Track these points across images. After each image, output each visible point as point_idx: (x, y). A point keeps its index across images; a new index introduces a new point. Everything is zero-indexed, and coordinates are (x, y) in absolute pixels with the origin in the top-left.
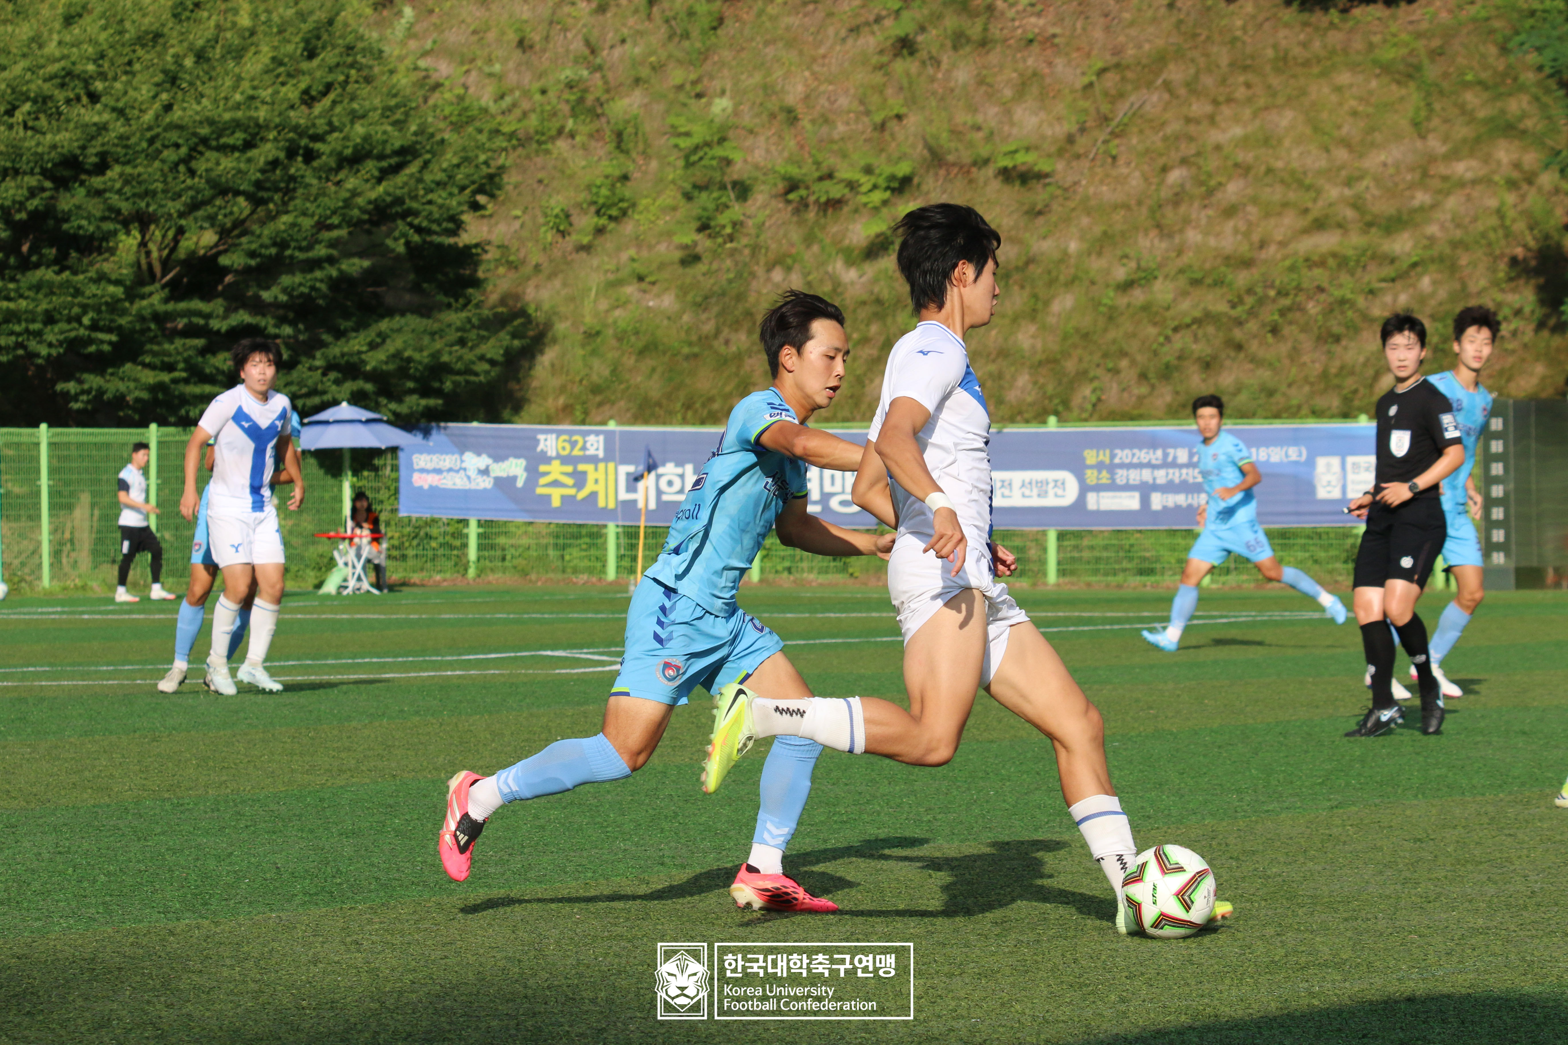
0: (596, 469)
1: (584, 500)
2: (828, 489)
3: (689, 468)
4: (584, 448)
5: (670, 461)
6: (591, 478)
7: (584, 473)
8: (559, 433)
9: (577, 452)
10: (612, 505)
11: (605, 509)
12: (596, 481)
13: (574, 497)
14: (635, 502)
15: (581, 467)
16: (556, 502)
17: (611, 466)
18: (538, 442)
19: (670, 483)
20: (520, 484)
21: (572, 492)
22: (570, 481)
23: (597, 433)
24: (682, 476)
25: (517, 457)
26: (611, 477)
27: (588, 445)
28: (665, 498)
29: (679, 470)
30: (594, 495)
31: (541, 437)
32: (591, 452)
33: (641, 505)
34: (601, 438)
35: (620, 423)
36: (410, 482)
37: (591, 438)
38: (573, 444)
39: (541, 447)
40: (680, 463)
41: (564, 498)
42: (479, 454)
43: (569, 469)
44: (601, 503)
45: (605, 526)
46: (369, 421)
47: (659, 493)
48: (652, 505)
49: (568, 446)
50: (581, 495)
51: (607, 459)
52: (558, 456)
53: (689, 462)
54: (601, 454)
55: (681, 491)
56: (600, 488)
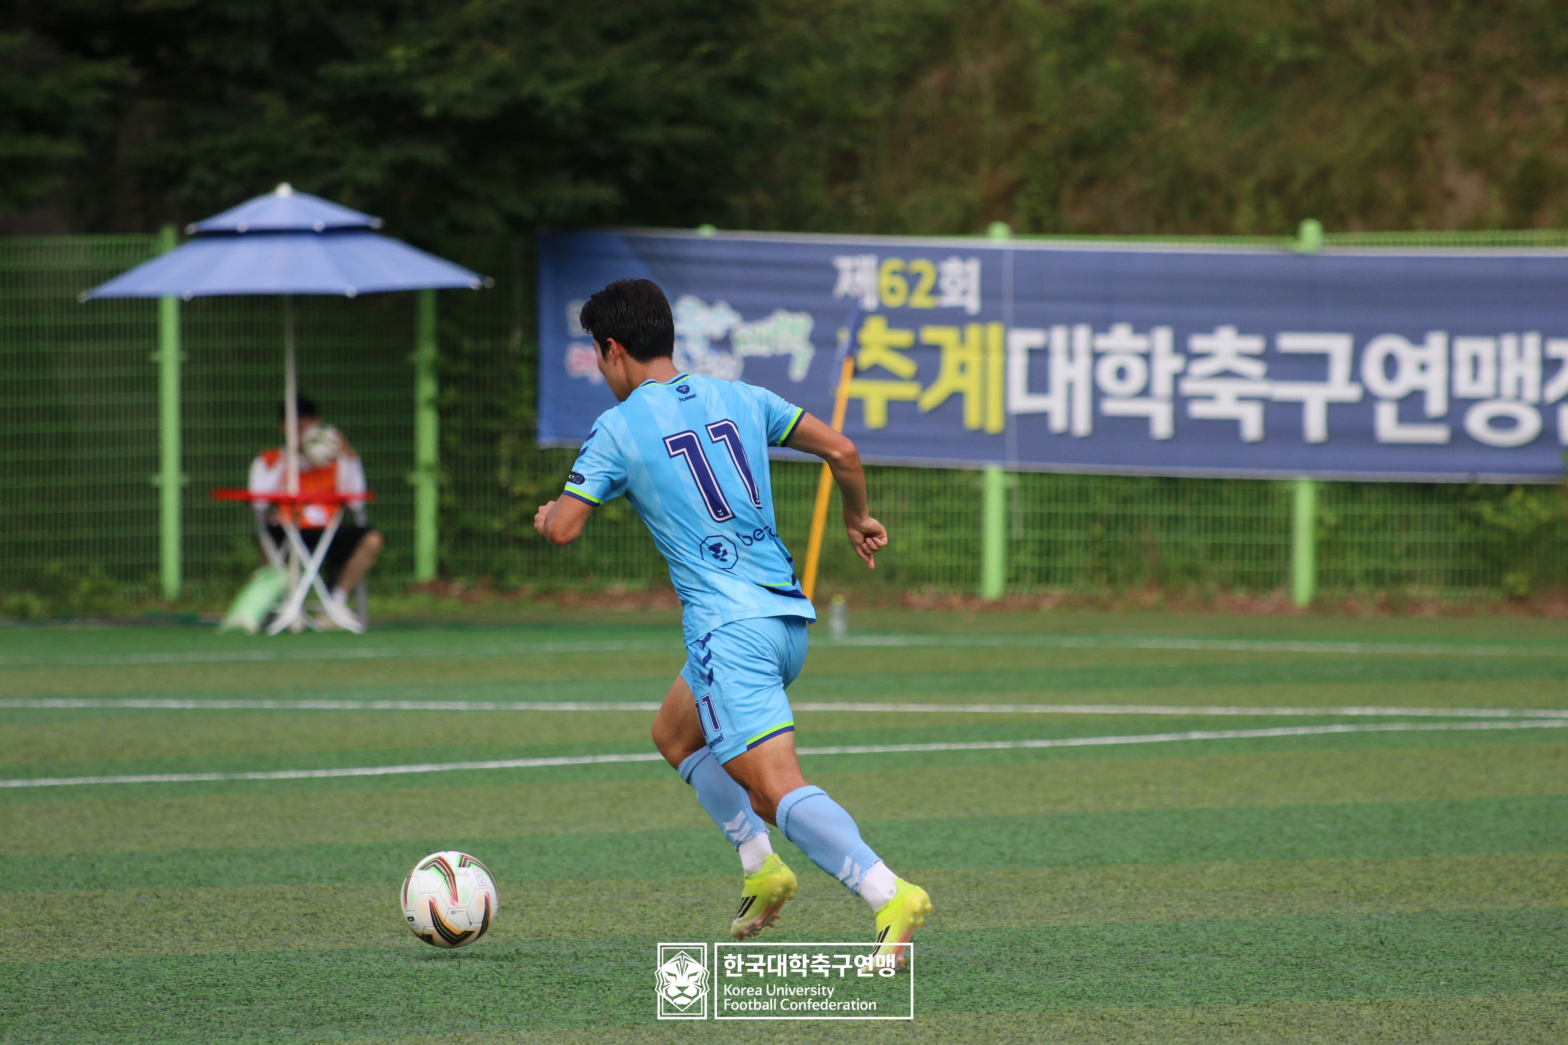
0: (962, 340)
1: (937, 410)
2: (1464, 387)
3: (1163, 338)
4: (936, 291)
5: (1120, 320)
6: (950, 360)
7: (936, 349)
8: (883, 254)
9: (921, 301)
10: (995, 423)
11: (980, 433)
12: (963, 368)
13: (913, 404)
14: (1042, 417)
15: (931, 335)
16: (875, 417)
17: (994, 331)
18: (834, 273)
19: (1121, 373)
20: (798, 371)
21: (907, 391)
22: (904, 366)
23: (964, 255)
24: (1147, 357)
25: (793, 309)
26: (995, 360)
27: (945, 284)
28: (1111, 407)
29: (1140, 343)
30: (956, 399)
31: (844, 263)
32: (951, 299)
33: (1058, 423)
34: (973, 267)
35: (1017, 231)
36: (561, 367)
37: (952, 267)
38: (913, 280)
39: (844, 285)
40: (1142, 327)
41: (894, 407)
42: (710, 303)
43: (903, 338)
44: (972, 418)
45: (979, 473)
46: (332, 232)
47: (1097, 394)
48: (1082, 425)
49: (900, 284)
50: (931, 398)
51: (983, 318)
52: (882, 311)
53: (1160, 322)
54: (973, 304)
55: (1145, 392)
56: (970, 384)
